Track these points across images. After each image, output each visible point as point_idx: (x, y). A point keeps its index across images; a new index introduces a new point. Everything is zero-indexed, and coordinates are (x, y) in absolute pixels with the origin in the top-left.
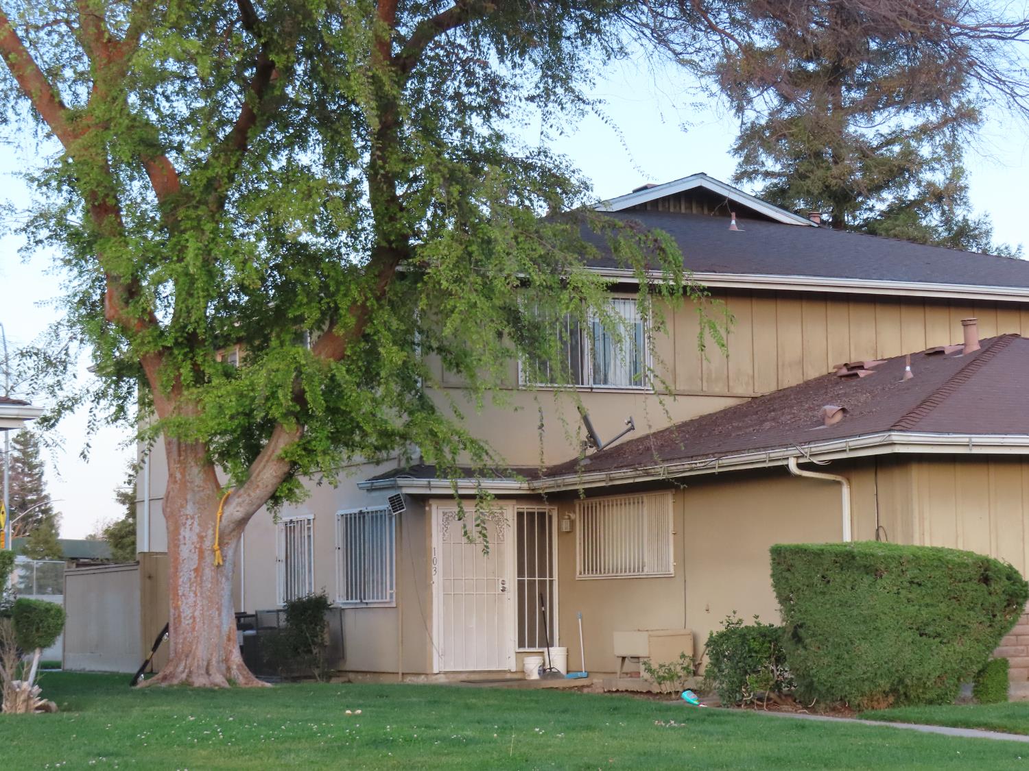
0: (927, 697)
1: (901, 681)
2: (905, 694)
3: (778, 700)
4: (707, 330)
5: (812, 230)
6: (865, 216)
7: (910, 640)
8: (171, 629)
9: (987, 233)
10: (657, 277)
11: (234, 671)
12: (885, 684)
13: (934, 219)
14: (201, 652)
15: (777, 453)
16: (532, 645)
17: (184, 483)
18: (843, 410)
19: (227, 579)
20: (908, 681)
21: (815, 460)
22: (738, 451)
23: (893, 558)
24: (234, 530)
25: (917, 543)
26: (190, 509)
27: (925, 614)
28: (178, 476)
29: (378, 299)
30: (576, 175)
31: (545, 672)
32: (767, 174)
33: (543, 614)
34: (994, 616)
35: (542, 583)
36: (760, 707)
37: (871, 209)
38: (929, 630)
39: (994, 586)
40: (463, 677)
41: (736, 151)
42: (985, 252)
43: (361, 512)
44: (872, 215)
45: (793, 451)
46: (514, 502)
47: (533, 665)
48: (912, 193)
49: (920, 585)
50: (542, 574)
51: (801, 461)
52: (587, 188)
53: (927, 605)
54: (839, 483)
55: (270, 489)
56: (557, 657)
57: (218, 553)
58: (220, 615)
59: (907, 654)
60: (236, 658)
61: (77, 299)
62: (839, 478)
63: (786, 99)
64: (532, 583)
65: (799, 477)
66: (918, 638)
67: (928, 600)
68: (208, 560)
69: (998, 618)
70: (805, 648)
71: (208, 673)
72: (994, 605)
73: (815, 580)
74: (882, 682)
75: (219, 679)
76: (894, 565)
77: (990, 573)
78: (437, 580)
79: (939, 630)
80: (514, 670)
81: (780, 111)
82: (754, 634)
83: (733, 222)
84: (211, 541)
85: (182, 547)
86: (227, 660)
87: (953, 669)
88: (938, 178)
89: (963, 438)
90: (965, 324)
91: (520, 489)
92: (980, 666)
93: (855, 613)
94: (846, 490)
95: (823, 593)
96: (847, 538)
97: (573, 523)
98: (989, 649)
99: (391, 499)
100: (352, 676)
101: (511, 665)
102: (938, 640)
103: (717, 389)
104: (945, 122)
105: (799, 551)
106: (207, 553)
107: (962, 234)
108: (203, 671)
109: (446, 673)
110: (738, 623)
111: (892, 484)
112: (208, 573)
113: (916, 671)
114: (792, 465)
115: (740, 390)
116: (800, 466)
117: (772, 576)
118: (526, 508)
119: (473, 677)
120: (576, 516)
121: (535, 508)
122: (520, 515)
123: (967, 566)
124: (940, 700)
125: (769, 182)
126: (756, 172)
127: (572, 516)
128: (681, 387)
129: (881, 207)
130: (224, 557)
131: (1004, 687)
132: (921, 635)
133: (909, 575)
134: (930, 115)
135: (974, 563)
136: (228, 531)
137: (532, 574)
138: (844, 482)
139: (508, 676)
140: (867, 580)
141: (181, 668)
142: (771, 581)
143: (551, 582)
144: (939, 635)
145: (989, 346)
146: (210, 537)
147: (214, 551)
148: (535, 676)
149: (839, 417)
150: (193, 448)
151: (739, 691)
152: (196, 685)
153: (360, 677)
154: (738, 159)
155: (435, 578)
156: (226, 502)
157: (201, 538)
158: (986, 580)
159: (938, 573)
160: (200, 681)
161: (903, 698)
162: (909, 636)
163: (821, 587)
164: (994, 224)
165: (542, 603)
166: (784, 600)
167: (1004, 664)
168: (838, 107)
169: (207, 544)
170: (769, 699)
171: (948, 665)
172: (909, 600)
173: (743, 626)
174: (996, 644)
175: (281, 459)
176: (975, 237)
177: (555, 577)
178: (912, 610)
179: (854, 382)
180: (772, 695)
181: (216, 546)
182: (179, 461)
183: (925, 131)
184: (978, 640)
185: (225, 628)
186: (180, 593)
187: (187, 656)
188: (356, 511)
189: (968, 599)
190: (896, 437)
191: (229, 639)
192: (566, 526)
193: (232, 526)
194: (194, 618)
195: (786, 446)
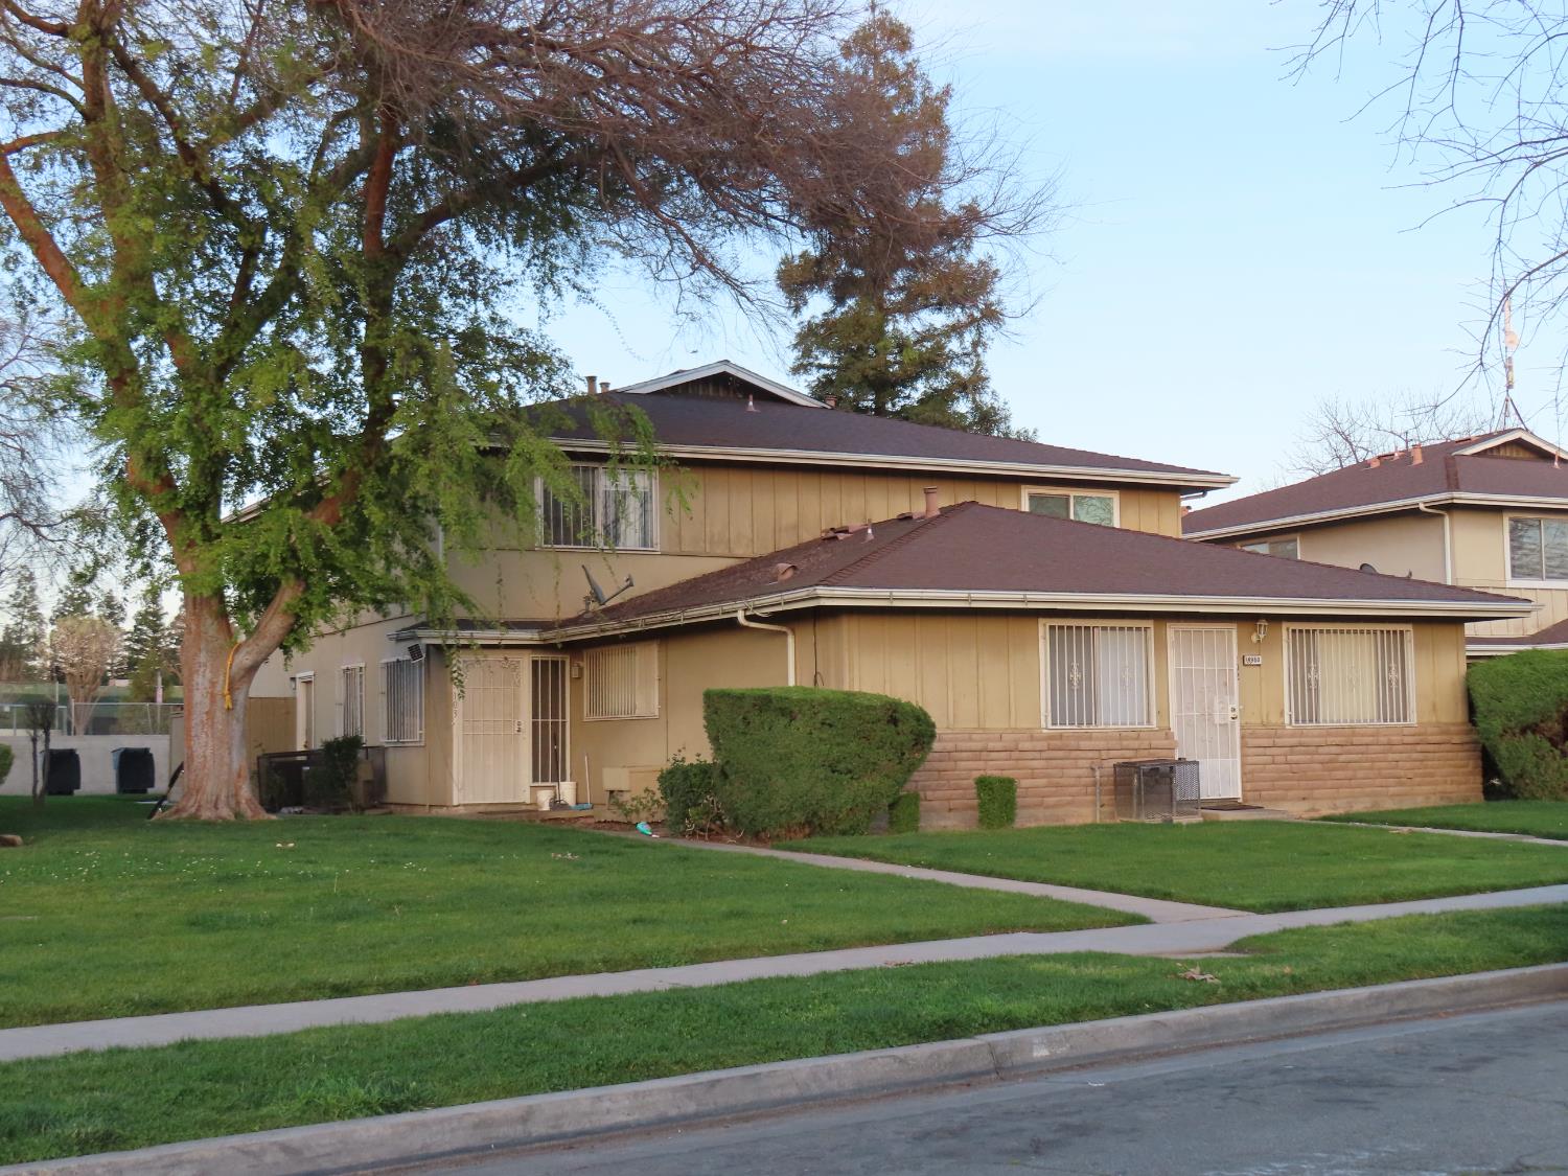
0: (840, 828)
1: (815, 814)
2: (820, 825)
3: (720, 831)
4: (674, 494)
5: (824, 411)
6: (903, 403)
7: (822, 776)
8: (185, 766)
9: (1006, 418)
10: (631, 448)
11: (243, 806)
12: (800, 817)
13: (963, 406)
14: (210, 787)
15: (727, 606)
16: (545, 779)
17: (199, 634)
18: (794, 567)
19: (238, 720)
20: (821, 814)
21: (758, 613)
22: (699, 605)
23: (805, 700)
24: (243, 677)
25: (846, 688)
26: (203, 657)
27: (836, 753)
28: (193, 627)
29: (366, 466)
30: (557, 354)
31: (556, 804)
32: (820, 367)
33: (556, 752)
34: (903, 754)
35: (555, 724)
36: (702, 837)
37: (908, 397)
38: (841, 767)
39: (901, 727)
40: (481, 809)
41: (795, 346)
42: (1006, 434)
43: (398, 661)
44: (907, 402)
45: (740, 604)
46: (529, 651)
47: (544, 798)
48: (941, 383)
49: (830, 725)
50: (555, 715)
51: (748, 613)
52: (567, 365)
53: (838, 744)
54: (785, 633)
55: (277, 638)
56: (567, 791)
57: (228, 697)
58: (230, 754)
59: (820, 790)
60: (246, 791)
61: (103, 466)
62: (784, 629)
63: (839, 300)
64: (545, 725)
65: (747, 627)
66: (830, 774)
67: (839, 740)
68: (219, 703)
69: (907, 756)
70: (731, 784)
71: (216, 807)
72: (902, 744)
73: (737, 722)
74: (797, 814)
75: (225, 812)
76: (806, 708)
77: (897, 715)
78: (457, 722)
79: (850, 767)
80: (528, 802)
81: (833, 312)
82: (695, 770)
83: (751, 403)
84: (222, 687)
85: (196, 692)
86: (236, 795)
87: (864, 803)
88: (963, 371)
89: (885, 593)
90: (927, 493)
91: (531, 640)
92: (891, 800)
93: (772, 752)
94: (791, 640)
95: (744, 733)
96: (791, 683)
97: (581, 670)
98: (901, 784)
99: (410, 649)
100: (393, 807)
101: (525, 797)
102: (849, 776)
103: (719, 551)
104: (973, 321)
105: (724, 695)
106: (218, 698)
107: (987, 418)
108: (211, 806)
109: (465, 805)
110: (683, 760)
111: (829, 633)
112: (219, 715)
113: (829, 805)
114: (740, 616)
115: (740, 552)
116: (748, 618)
117: (705, 718)
118: (540, 656)
119: (490, 809)
120: (584, 664)
121: (549, 657)
122: (535, 663)
123: (875, 708)
124: (853, 830)
125: (823, 372)
126: (811, 364)
127: (581, 664)
128: (686, 548)
129: (916, 395)
130: (234, 702)
131: (914, 819)
132: (833, 772)
133: (820, 717)
134: (959, 315)
135: (882, 706)
136: (237, 677)
137: (545, 716)
138: (789, 632)
139: (524, 808)
140: (784, 721)
141: (192, 801)
142: (704, 722)
143: (564, 723)
144: (850, 772)
145: (946, 512)
146: (221, 682)
147: (224, 696)
148: (546, 808)
149: (790, 574)
150: (205, 602)
151: (683, 823)
152: (203, 818)
153: (399, 809)
154: (796, 354)
155: (455, 720)
156: (237, 651)
157: (213, 684)
158: (894, 721)
159: (846, 715)
160: (206, 814)
161: (818, 829)
162: (822, 773)
163: (742, 727)
164: (1012, 411)
165: (555, 741)
166: (714, 740)
167: (915, 798)
168: (880, 307)
169: (218, 688)
170: (710, 830)
171: (859, 800)
172: (821, 740)
173: (686, 764)
174: (905, 781)
175: (285, 612)
176: (995, 422)
177: (568, 719)
178: (824, 748)
179: (832, 544)
180: (713, 827)
181: (226, 692)
182: (194, 614)
183: (956, 329)
184: (887, 776)
185: (236, 766)
186: (193, 734)
187: (198, 792)
188: (394, 659)
189: (877, 738)
190: (821, 590)
191: (239, 776)
192: (575, 674)
193: (242, 673)
194: (205, 757)
195: (735, 600)
